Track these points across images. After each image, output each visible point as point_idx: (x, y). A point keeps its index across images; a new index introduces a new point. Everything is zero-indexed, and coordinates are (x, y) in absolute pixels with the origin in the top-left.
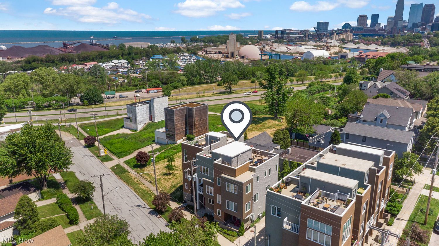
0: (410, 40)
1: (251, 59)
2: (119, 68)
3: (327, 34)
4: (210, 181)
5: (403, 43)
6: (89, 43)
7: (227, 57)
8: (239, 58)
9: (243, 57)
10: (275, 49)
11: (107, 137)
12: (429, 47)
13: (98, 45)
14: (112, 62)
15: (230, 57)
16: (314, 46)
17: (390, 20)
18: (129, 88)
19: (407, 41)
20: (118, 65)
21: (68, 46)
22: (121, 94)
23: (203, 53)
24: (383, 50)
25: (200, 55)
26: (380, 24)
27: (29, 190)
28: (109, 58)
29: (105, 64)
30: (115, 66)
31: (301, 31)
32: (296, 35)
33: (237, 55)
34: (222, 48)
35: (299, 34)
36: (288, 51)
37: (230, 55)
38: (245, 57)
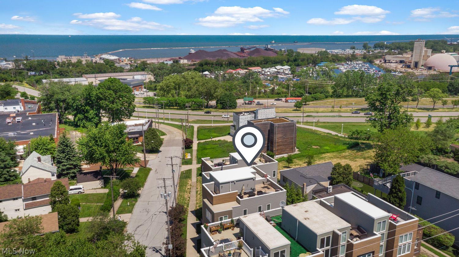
1: (441, 71)
2: (279, 75)
6: (264, 48)
7: (409, 67)
8: (424, 69)
9: (430, 68)
11: (208, 141)
13: (272, 50)
14: (276, 68)
15: (412, 67)
18: (271, 96)
20: (279, 71)
21: (245, 51)
22: (258, 101)
23: (380, 62)
25: (376, 64)
27: (96, 177)
28: (274, 63)
29: (267, 70)
30: (276, 72)
33: (422, 66)
34: (407, 56)
37: (412, 65)
38: (433, 68)
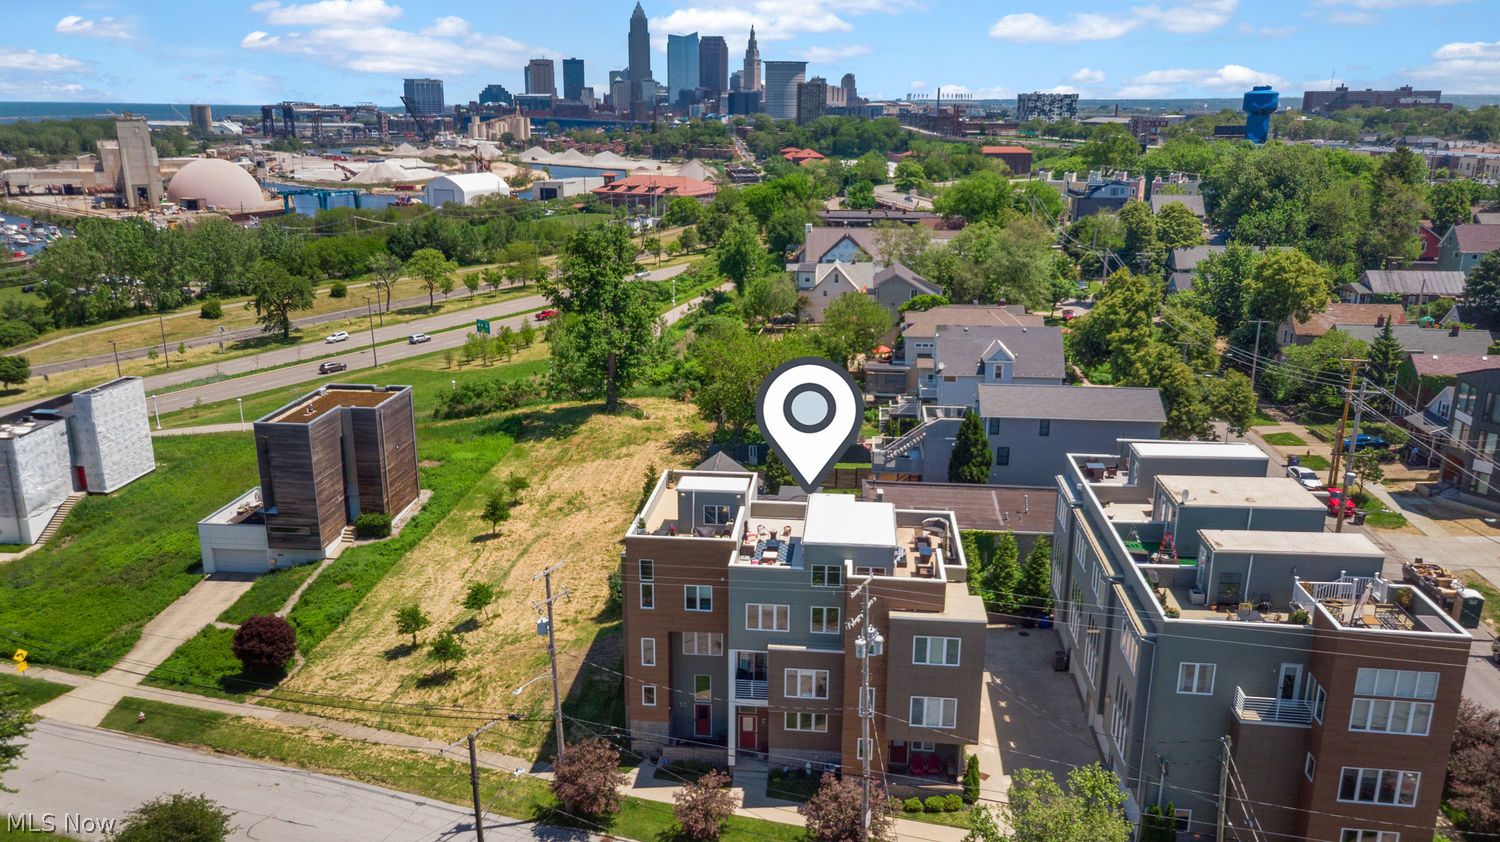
0: (701, 138)
1: (230, 212)
3: (447, 119)
4: (804, 648)
5: (684, 147)
8: (175, 208)
9: (192, 205)
10: (292, 172)
12: (753, 158)
15: (132, 204)
16: (426, 160)
17: (619, 79)
19: (692, 142)
24: (641, 168)
26: (591, 90)
31: (349, 110)
32: (332, 122)
33: (163, 199)
34: (80, 170)
35: (342, 120)
36: (348, 179)
37: (132, 199)
38: (201, 203)
